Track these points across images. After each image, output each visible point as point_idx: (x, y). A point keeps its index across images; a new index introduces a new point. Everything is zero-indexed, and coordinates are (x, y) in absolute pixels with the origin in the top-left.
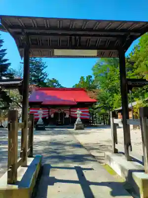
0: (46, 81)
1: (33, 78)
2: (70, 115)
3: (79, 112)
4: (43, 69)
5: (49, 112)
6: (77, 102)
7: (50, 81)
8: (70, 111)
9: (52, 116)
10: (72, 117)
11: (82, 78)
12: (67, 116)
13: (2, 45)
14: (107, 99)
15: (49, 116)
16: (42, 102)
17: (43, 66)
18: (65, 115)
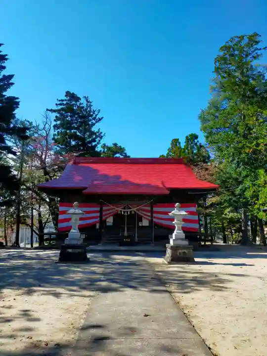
0: (99, 148)
1: (73, 143)
2: (151, 222)
3: (178, 213)
4: (94, 124)
5: (101, 211)
6: (168, 189)
7: (109, 149)
8: (152, 212)
9: (110, 221)
10: (156, 224)
11: (175, 142)
12: (145, 223)
13: (4, 68)
14: (240, 183)
15: (103, 222)
16: (85, 188)
17: (94, 119)
18: (140, 219)
